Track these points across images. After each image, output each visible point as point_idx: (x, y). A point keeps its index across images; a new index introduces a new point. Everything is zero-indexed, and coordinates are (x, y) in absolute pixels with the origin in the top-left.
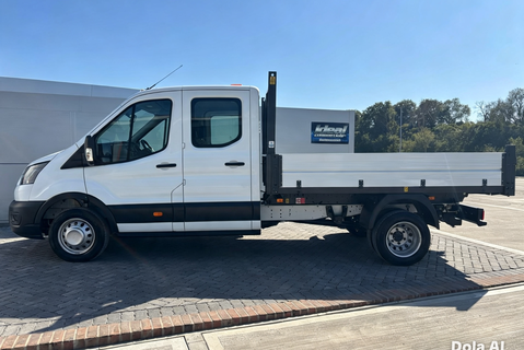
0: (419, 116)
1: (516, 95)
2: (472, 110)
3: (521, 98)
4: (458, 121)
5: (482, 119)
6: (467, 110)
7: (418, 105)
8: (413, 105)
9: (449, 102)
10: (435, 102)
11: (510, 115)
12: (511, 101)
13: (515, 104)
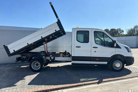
0: (110, 33)
1: (136, 27)
2: (124, 31)
3: (137, 28)
4: (120, 34)
5: (127, 33)
6: (123, 31)
7: (110, 30)
8: (108, 30)
9: (118, 29)
10: (114, 29)
11: (134, 32)
12: (134, 28)
13: (136, 29)
